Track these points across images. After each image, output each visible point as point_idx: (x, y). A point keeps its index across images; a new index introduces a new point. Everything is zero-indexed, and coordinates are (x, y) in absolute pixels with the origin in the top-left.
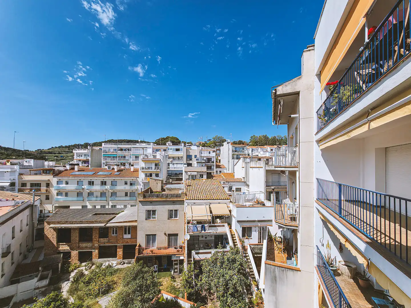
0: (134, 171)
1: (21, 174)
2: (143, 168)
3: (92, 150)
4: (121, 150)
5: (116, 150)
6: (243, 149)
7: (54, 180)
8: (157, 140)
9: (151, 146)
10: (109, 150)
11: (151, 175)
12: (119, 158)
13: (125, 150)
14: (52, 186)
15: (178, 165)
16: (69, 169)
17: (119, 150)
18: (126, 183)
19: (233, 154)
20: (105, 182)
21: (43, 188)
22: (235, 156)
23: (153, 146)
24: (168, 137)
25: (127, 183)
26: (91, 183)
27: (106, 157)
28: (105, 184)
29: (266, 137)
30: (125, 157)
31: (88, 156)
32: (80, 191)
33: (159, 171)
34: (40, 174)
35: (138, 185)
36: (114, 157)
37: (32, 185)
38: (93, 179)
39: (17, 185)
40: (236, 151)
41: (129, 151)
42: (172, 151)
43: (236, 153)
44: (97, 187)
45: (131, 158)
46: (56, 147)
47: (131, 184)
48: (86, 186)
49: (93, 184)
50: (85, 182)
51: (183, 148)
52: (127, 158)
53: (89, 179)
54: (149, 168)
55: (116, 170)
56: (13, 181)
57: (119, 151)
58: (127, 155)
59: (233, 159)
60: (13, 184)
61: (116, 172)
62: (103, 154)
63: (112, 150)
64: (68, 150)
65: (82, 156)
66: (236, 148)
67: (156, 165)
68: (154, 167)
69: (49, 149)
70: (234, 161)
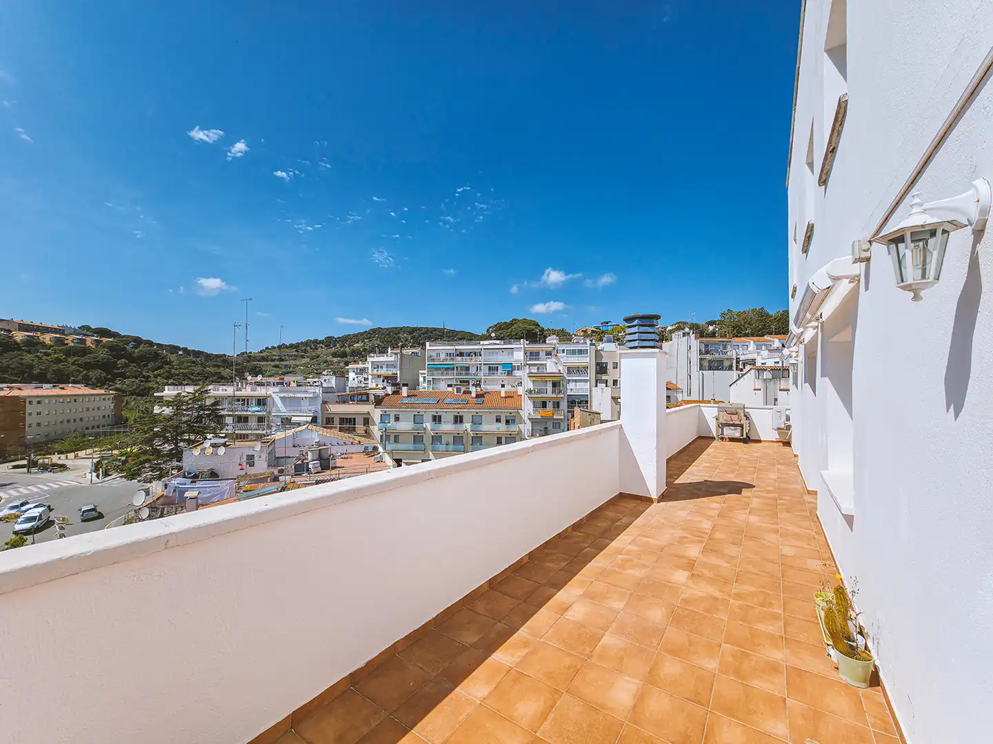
0: (506, 397)
1: (324, 402)
2: (530, 392)
3: (402, 355)
4: (461, 354)
5: (450, 356)
6: (725, 347)
7: (376, 414)
9: (522, 346)
10: (438, 355)
11: (544, 405)
12: (457, 370)
13: (469, 356)
14: (374, 424)
16: (390, 393)
17: (458, 355)
18: (498, 420)
19: (701, 359)
20: (461, 417)
21: (360, 427)
22: (706, 364)
23: (526, 346)
25: (500, 419)
26: (437, 419)
27: (434, 369)
28: (461, 422)
29: (762, 314)
30: (467, 369)
31: (395, 367)
32: (418, 433)
33: (563, 396)
34: (344, 402)
35: (521, 424)
36: (446, 369)
37: (342, 421)
38: (441, 412)
39: (319, 420)
40: (707, 352)
41: (476, 357)
42: (565, 354)
43: (708, 357)
44: (447, 427)
45: (481, 370)
47: (508, 422)
48: (428, 425)
49: (440, 421)
50: (428, 417)
51: (588, 348)
52: (473, 370)
53: (433, 412)
54: (539, 392)
55: (474, 395)
56: (315, 415)
57: (457, 357)
58: (473, 365)
59: (700, 370)
60: (314, 420)
61: (473, 398)
62: (427, 363)
63: (443, 356)
65: (382, 367)
66: (707, 346)
67: (555, 385)
68: (549, 387)
70: (703, 374)
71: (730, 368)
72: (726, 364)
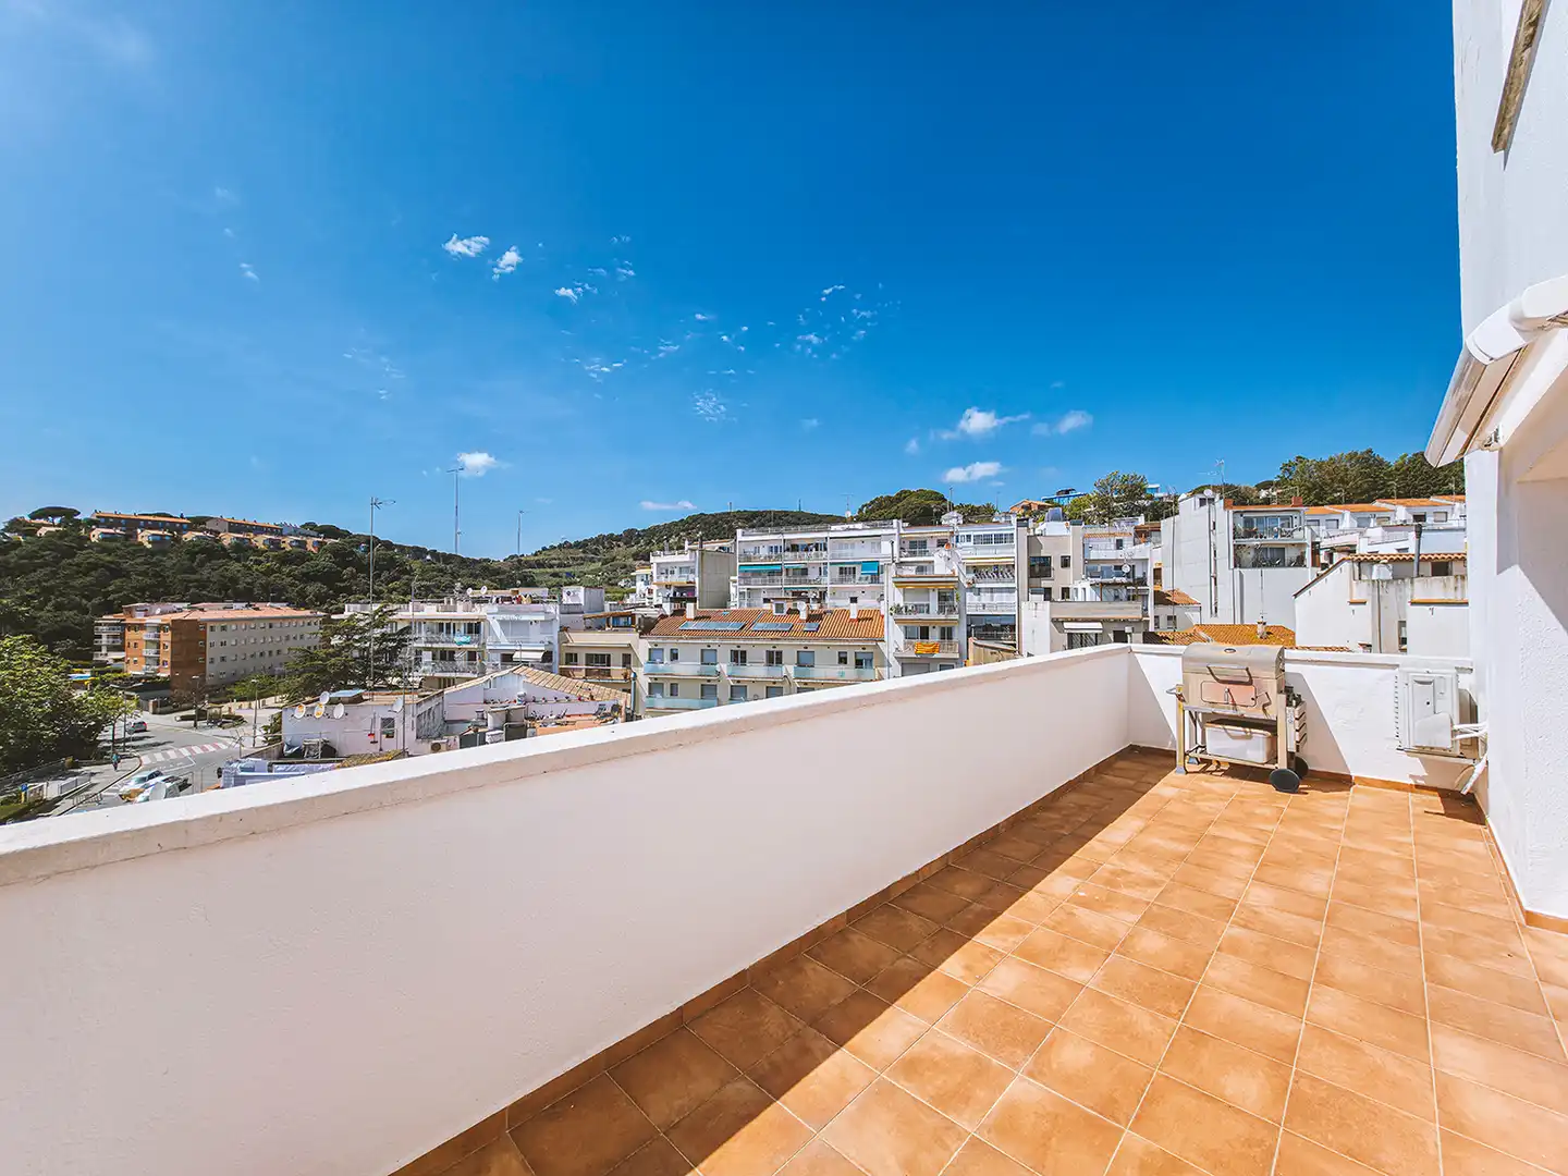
0: (859, 620)
1: (564, 629)
2: (898, 610)
3: (703, 552)
4: (794, 548)
5: (776, 551)
6: (1288, 521)
7: (642, 647)
8: (863, 506)
9: (895, 531)
10: (757, 550)
11: (924, 634)
12: (787, 574)
13: (807, 550)
14: (638, 664)
15: (996, 595)
16: (668, 613)
17: (788, 550)
18: (843, 660)
19: (1237, 547)
20: (779, 653)
21: (617, 670)
22: (1248, 556)
23: (902, 531)
24: (905, 492)
25: (846, 659)
26: (739, 657)
27: (750, 573)
28: (779, 661)
29: (1369, 462)
30: (805, 572)
31: (693, 572)
32: (709, 681)
33: (957, 617)
34: (601, 628)
35: (883, 666)
36: (771, 573)
37: (590, 659)
38: (743, 644)
39: (555, 657)
40: (1249, 534)
41: (819, 552)
42: (971, 544)
43: (1254, 542)
44: (756, 670)
45: (826, 573)
46: (553, 548)
47: (859, 663)
48: (724, 667)
49: (744, 661)
50: (724, 654)
51: (1015, 532)
52: (813, 574)
53: (733, 644)
54: (917, 609)
55: (803, 616)
56: (548, 649)
57: (786, 553)
58: (814, 565)
59: (1235, 566)
60: (548, 656)
61: (801, 621)
62: (738, 564)
63: (764, 552)
64: (582, 555)
65: (672, 573)
66: (1248, 522)
67: (943, 597)
68: (934, 604)
69: (536, 555)
70: (1241, 576)
71: (1300, 562)
72: (1291, 554)
